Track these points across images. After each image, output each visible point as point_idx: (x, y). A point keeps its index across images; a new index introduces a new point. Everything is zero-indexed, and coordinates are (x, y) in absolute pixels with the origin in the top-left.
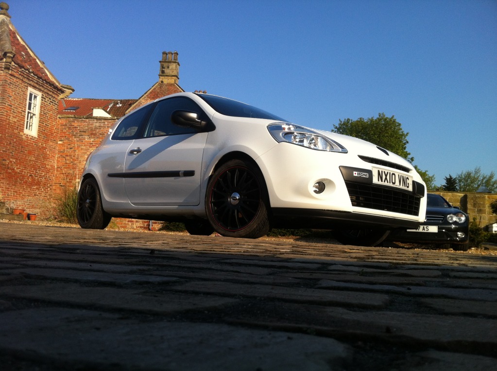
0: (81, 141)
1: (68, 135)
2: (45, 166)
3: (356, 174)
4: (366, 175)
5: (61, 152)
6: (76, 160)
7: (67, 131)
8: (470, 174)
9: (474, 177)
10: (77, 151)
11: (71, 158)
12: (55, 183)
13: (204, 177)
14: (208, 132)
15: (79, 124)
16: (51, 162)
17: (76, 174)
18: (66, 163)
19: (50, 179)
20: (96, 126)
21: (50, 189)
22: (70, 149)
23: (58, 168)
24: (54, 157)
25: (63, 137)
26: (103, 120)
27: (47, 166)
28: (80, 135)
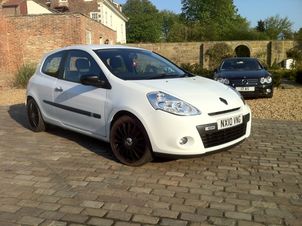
0: (22, 32)
1: (13, 28)
2: (2, 52)
3: (207, 129)
4: (213, 128)
5: (10, 40)
6: (21, 45)
7: (12, 26)
8: (273, 18)
9: (275, 20)
10: (21, 39)
11: (18, 44)
12: (10, 61)
13: (107, 121)
14: (107, 89)
15: (19, 20)
16: (5, 48)
17: (22, 54)
18: (15, 48)
19: (7, 59)
20: (30, 21)
21: (8, 66)
22: (16, 38)
23: (10, 51)
24: (6, 44)
25: (10, 30)
26: (34, 16)
27: (3, 52)
28: (21, 28)
